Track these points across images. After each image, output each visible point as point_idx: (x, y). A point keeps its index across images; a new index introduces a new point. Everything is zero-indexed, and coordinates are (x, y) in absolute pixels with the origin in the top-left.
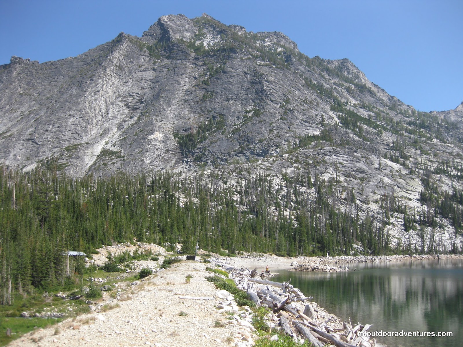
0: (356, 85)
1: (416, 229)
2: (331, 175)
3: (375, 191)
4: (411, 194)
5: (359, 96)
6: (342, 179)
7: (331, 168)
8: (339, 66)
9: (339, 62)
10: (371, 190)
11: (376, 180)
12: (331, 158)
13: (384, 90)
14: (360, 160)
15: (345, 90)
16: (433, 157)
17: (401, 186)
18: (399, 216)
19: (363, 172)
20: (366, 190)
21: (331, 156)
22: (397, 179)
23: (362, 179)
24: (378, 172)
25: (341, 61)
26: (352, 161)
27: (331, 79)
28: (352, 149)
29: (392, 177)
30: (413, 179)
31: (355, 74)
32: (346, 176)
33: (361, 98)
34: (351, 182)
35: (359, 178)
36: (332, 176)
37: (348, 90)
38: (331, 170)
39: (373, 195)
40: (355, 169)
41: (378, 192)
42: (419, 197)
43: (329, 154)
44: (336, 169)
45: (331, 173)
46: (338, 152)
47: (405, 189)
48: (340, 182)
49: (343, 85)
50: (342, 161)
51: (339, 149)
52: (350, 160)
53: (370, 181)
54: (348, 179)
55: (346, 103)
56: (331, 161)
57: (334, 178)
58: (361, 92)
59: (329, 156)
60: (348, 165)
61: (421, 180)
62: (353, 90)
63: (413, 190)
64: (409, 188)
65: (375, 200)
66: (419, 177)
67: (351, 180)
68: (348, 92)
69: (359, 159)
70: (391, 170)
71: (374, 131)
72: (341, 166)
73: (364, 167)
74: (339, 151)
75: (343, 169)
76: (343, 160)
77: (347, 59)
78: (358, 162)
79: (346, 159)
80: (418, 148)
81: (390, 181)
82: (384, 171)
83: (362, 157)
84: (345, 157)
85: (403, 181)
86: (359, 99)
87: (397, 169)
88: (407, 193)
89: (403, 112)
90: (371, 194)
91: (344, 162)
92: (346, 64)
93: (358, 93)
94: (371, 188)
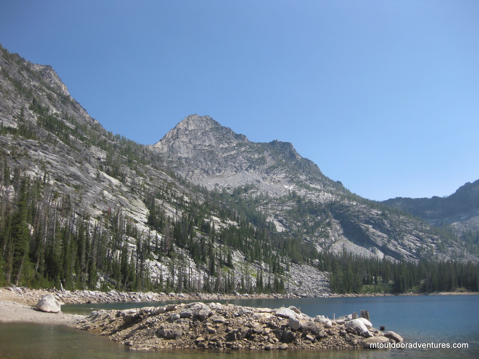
0: (59, 95)
1: (153, 258)
2: (36, 174)
3: (95, 205)
4: (137, 215)
5: (61, 106)
6: (52, 182)
7: (36, 166)
8: (40, 72)
9: (41, 68)
10: (89, 202)
11: (95, 191)
12: (36, 153)
13: (85, 110)
14: (74, 165)
15: (46, 97)
16: (150, 181)
17: (124, 204)
18: (129, 239)
19: (78, 178)
20: (84, 201)
21: (36, 151)
22: (118, 195)
23: (77, 187)
24: (95, 182)
25: (44, 67)
26: (64, 162)
27: (31, 80)
28: (63, 149)
29: (113, 192)
30: (136, 199)
31: (57, 84)
32: (57, 180)
33: (63, 109)
34: (63, 188)
35: (73, 185)
36: (39, 176)
37: (50, 97)
38: (37, 169)
39: (92, 209)
40: (68, 174)
41: (98, 207)
42: (146, 220)
43: (33, 147)
44: (43, 168)
45: (36, 171)
46: (46, 149)
47: (129, 208)
48: (48, 185)
49: (43, 91)
50: (51, 161)
51: (47, 145)
52: (62, 162)
53: (88, 192)
54: (59, 183)
55: (46, 109)
56: (36, 157)
57: (41, 178)
58: (64, 103)
59: (33, 150)
60: (59, 166)
61: (144, 201)
62: (55, 99)
63: (137, 210)
64: (134, 208)
65: (96, 216)
66: (140, 198)
67: (64, 186)
68: (49, 99)
69: (72, 163)
70: (110, 184)
71: (81, 142)
72: (49, 166)
73: (79, 173)
74: (47, 147)
75: (53, 171)
76: (52, 159)
77: (51, 67)
78: (72, 166)
79: (57, 159)
80: (133, 168)
81: (111, 195)
82: (102, 183)
83: (76, 162)
84: (54, 157)
85: (125, 198)
86: (61, 110)
87: (116, 184)
88: (132, 213)
89: (107, 134)
90: (89, 207)
91: (54, 162)
92: (48, 71)
93: (60, 103)
94: (90, 200)
